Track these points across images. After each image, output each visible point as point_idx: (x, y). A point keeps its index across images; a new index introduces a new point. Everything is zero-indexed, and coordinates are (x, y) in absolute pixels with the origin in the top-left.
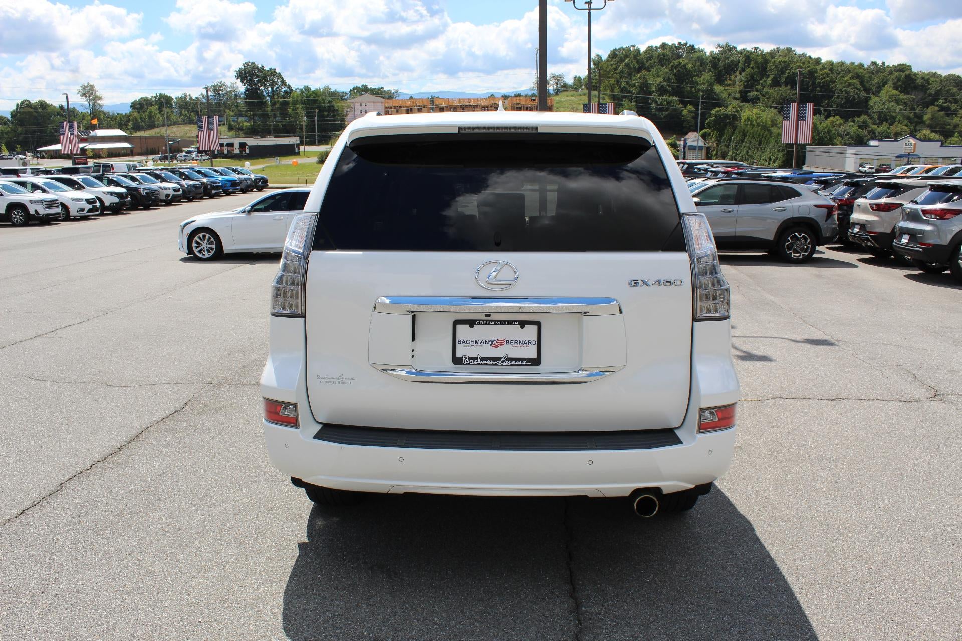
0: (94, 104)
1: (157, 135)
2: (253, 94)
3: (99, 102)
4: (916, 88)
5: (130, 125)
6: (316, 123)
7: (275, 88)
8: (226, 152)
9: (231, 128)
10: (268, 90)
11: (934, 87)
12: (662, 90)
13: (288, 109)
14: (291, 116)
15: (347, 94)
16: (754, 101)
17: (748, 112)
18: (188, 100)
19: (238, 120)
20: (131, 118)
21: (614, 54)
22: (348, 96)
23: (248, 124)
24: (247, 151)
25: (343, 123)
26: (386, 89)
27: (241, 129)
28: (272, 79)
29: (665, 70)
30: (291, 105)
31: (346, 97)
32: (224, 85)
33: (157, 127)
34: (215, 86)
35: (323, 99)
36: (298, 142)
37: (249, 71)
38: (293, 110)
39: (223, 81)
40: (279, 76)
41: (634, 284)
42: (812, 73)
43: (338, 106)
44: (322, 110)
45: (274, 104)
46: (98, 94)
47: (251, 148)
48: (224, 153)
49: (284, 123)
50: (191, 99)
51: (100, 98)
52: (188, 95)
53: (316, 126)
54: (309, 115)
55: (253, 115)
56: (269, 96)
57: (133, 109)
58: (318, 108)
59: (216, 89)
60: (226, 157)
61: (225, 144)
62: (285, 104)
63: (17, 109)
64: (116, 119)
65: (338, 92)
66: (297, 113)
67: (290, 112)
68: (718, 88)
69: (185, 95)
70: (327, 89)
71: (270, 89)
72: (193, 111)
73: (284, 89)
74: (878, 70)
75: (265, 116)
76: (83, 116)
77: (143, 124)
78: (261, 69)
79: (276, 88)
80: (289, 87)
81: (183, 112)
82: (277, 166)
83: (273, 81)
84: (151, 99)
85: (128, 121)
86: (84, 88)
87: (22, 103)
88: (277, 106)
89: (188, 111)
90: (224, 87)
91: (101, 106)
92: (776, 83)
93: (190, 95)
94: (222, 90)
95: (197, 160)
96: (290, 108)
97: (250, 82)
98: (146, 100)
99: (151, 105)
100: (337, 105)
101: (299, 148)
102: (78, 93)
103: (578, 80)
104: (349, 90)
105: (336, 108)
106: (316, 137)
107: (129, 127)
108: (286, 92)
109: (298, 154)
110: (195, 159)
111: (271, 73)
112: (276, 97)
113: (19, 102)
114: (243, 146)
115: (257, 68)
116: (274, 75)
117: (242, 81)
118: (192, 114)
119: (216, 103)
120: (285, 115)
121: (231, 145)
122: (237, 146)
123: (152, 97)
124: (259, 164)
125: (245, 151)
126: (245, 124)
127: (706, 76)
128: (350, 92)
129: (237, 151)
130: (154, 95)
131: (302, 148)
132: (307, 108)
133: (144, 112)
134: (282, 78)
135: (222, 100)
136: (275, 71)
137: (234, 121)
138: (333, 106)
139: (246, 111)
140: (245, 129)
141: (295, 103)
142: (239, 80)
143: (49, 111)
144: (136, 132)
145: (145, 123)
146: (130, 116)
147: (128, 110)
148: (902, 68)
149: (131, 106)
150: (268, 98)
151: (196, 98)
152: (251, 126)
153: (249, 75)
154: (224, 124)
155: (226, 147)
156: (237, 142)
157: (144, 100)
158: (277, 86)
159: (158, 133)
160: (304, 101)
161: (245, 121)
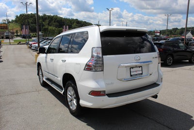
4: (80, 23)
11: (82, 23)
12: (32, 23)
16: (51, 25)
17: (50, 28)
21: (21, 15)
29: (32, 19)
42: (61, 20)
68: (43, 23)
74: (73, 20)
92: (55, 22)
103: (13, 21)
127: (41, 20)
148: (77, 20)
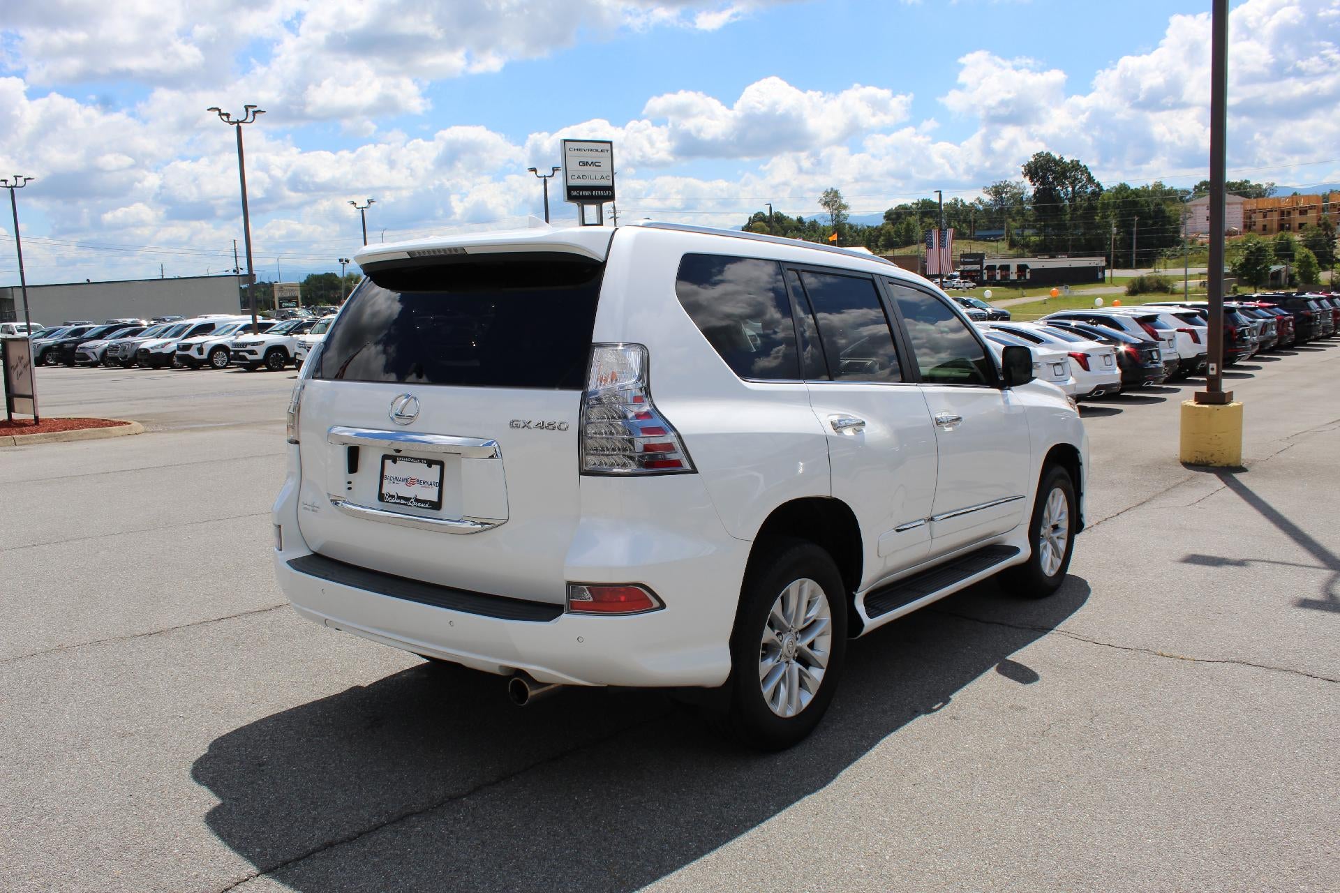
0: (838, 216)
1: (913, 254)
2: (1045, 196)
3: (843, 212)
5: (881, 241)
6: (1135, 236)
7: (1077, 187)
8: (998, 277)
9: (1013, 245)
10: (1067, 191)
13: (1096, 217)
14: (1098, 227)
15: (1189, 193)
18: (959, 206)
19: (1023, 233)
20: (883, 232)
22: (1191, 196)
23: (1037, 238)
24: (1028, 276)
25: (1176, 235)
26: (1253, 183)
27: (1026, 246)
28: (1074, 175)
30: (1099, 211)
31: (1188, 197)
32: (1008, 185)
33: (915, 244)
34: (996, 187)
35: (1147, 202)
36: (1104, 264)
37: (1041, 166)
38: (1102, 218)
39: (1008, 180)
40: (1085, 170)
41: (514, 424)
43: (1171, 211)
44: (1143, 216)
45: (1075, 209)
46: (843, 202)
47: (1033, 271)
48: (995, 279)
49: (1087, 237)
50: (963, 205)
51: (845, 207)
52: (959, 200)
53: (1135, 240)
54: (1124, 225)
55: (1044, 226)
56: (1069, 199)
57: (887, 220)
58: (1138, 214)
59: (998, 191)
60: (998, 284)
61: (997, 267)
62: (1091, 209)
63: (749, 224)
64: (864, 233)
65: (1176, 191)
66: (1108, 222)
67: (1097, 221)
69: (956, 200)
70: (1159, 186)
71: (1070, 189)
72: (965, 221)
73: (1090, 189)
75: (1062, 227)
76: (824, 230)
77: (898, 240)
78: (1059, 163)
79: (1080, 188)
80: (1098, 185)
81: (952, 224)
82: (1065, 298)
83: (1076, 179)
84: (911, 207)
85: (878, 237)
86: (827, 196)
87: (756, 216)
88: (1080, 212)
89: (959, 222)
90: (1009, 188)
91: (846, 218)
93: (962, 201)
94: (1006, 193)
95: (958, 288)
96: (1098, 216)
97: (1044, 180)
98: (904, 207)
99: (911, 214)
100: (1170, 209)
101: (1104, 273)
102: (819, 202)
104: (1193, 187)
105: (1168, 214)
106: (1134, 256)
107: (879, 244)
108: (1093, 193)
109: (1102, 280)
110: (955, 286)
111: (1073, 167)
112: (1078, 199)
113: (752, 216)
114: (1022, 269)
115: (1054, 160)
116: (1076, 170)
117: (1031, 179)
118: (964, 225)
119: (997, 211)
120: (1090, 225)
121: (1005, 268)
122: (1013, 269)
123: (913, 204)
124: (1043, 294)
125: (1025, 276)
126: (1033, 239)
128: (1194, 190)
129: (1013, 277)
130: (916, 201)
131: (1108, 273)
132: (1122, 215)
133: (900, 223)
134: (1089, 174)
135: (1004, 205)
136: (1078, 165)
137: (1018, 235)
138: (1163, 211)
139: (1036, 221)
140: (1032, 246)
141: (1105, 206)
142: (1028, 178)
143: (785, 224)
144: (887, 251)
145: (900, 239)
146: (882, 229)
147: (880, 222)
149: (885, 217)
150: (1067, 202)
151: (971, 204)
152: (1041, 241)
153: (1042, 171)
154: (1003, 240)
155: (999, 271)
156: (1014, 264)
157: (903, 209)
158: (1080, 184)
159: (915, 252)
160: (1119, 205)
161: (1033, 235)
